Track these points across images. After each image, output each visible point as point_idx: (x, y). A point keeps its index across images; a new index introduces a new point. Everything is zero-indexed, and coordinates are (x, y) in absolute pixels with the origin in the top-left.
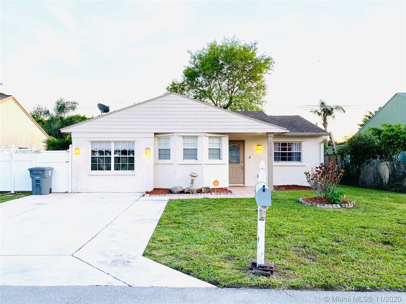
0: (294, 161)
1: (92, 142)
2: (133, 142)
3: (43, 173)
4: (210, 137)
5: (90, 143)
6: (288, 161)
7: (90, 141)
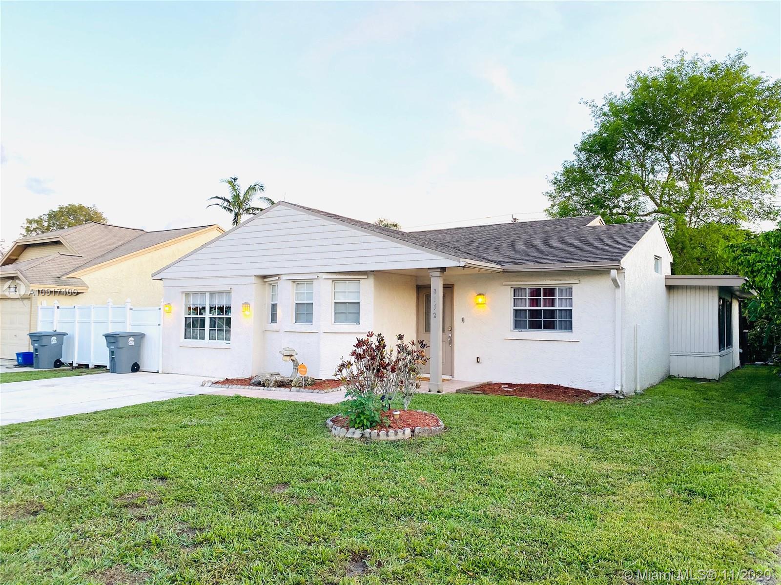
0: (557, 329)
1: (187, 294)
2: (228, 293)
3: (117, 341)
4: (334, 281)
5: (184, 294)
6: (544, 329)
7: (183, 292)
